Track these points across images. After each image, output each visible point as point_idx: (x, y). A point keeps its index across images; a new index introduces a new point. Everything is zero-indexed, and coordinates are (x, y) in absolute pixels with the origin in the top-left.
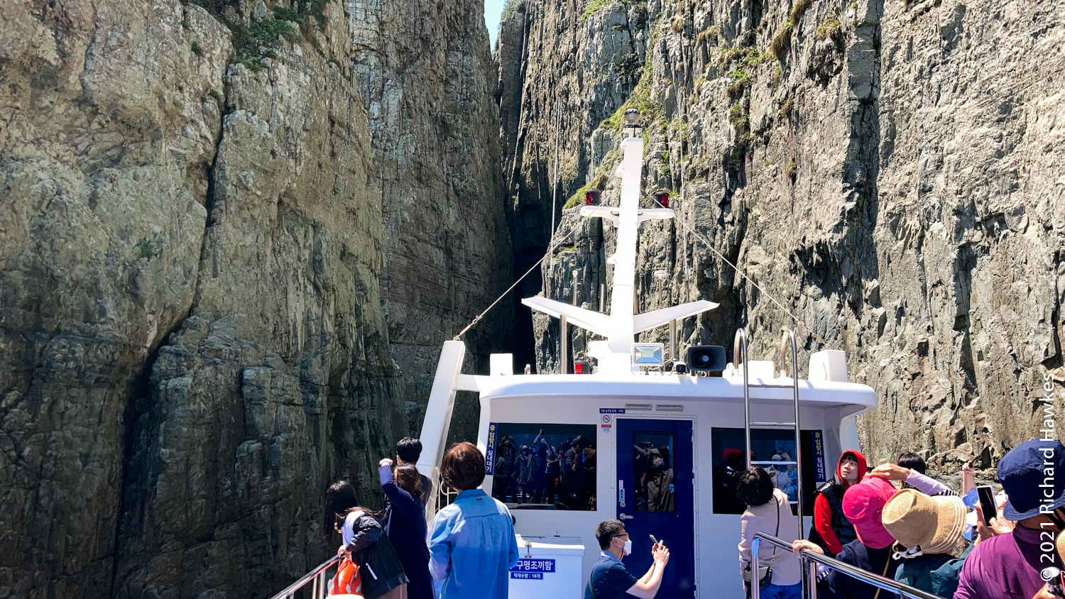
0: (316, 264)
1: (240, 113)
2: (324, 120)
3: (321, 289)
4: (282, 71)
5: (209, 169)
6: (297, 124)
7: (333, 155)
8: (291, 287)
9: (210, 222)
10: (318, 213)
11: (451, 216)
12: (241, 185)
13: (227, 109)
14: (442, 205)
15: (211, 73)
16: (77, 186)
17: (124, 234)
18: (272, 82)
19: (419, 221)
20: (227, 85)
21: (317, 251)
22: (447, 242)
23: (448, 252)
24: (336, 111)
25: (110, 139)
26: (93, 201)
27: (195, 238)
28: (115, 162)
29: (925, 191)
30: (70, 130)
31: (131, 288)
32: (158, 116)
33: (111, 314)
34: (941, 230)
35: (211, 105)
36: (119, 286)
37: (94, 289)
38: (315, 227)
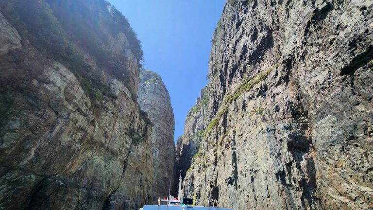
0: (141, 181)
1: (132, 153)
2: (145, 155)
3: (141, 186)
4: (140, 146)
5: (125, 162)
6: (141, 155)
7: (146, 161)
8: (136, 185)
9: (124, 172)
10: (142, 172)
11: (166, 175)
12: (130, 165)
13: (130, 152)
14: (165, 172)
15: (128, 146)
16: (103, 163)
17: (109, 172)
18: (138, 148)
19: (160, 175)
20: (130, 148)
21: (141, 179)
22: (165, 180)
23: (165, 182)
24: (148, 154)
25: (110, 156)
26: (105, 166)
27: (121, 174)
28: (110, 160)
29: (245, 167)
30: (104, 154)
31: (108, 183)
32: (118, 152)
33: (104, 187)
34: (248, 174)
35: (127, 151)
36: (107, 182)
37: (102, 182)
38: (142, 174)
